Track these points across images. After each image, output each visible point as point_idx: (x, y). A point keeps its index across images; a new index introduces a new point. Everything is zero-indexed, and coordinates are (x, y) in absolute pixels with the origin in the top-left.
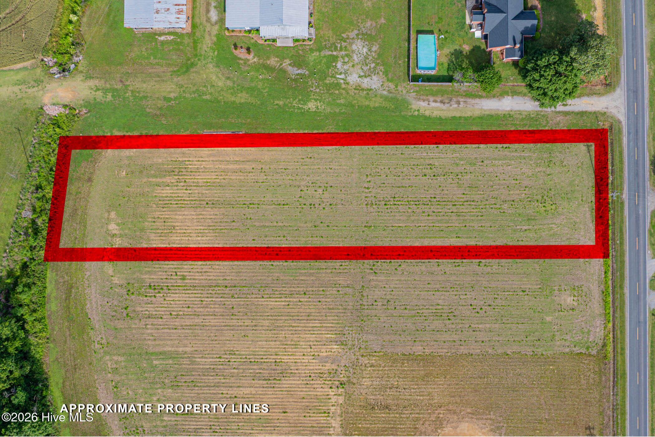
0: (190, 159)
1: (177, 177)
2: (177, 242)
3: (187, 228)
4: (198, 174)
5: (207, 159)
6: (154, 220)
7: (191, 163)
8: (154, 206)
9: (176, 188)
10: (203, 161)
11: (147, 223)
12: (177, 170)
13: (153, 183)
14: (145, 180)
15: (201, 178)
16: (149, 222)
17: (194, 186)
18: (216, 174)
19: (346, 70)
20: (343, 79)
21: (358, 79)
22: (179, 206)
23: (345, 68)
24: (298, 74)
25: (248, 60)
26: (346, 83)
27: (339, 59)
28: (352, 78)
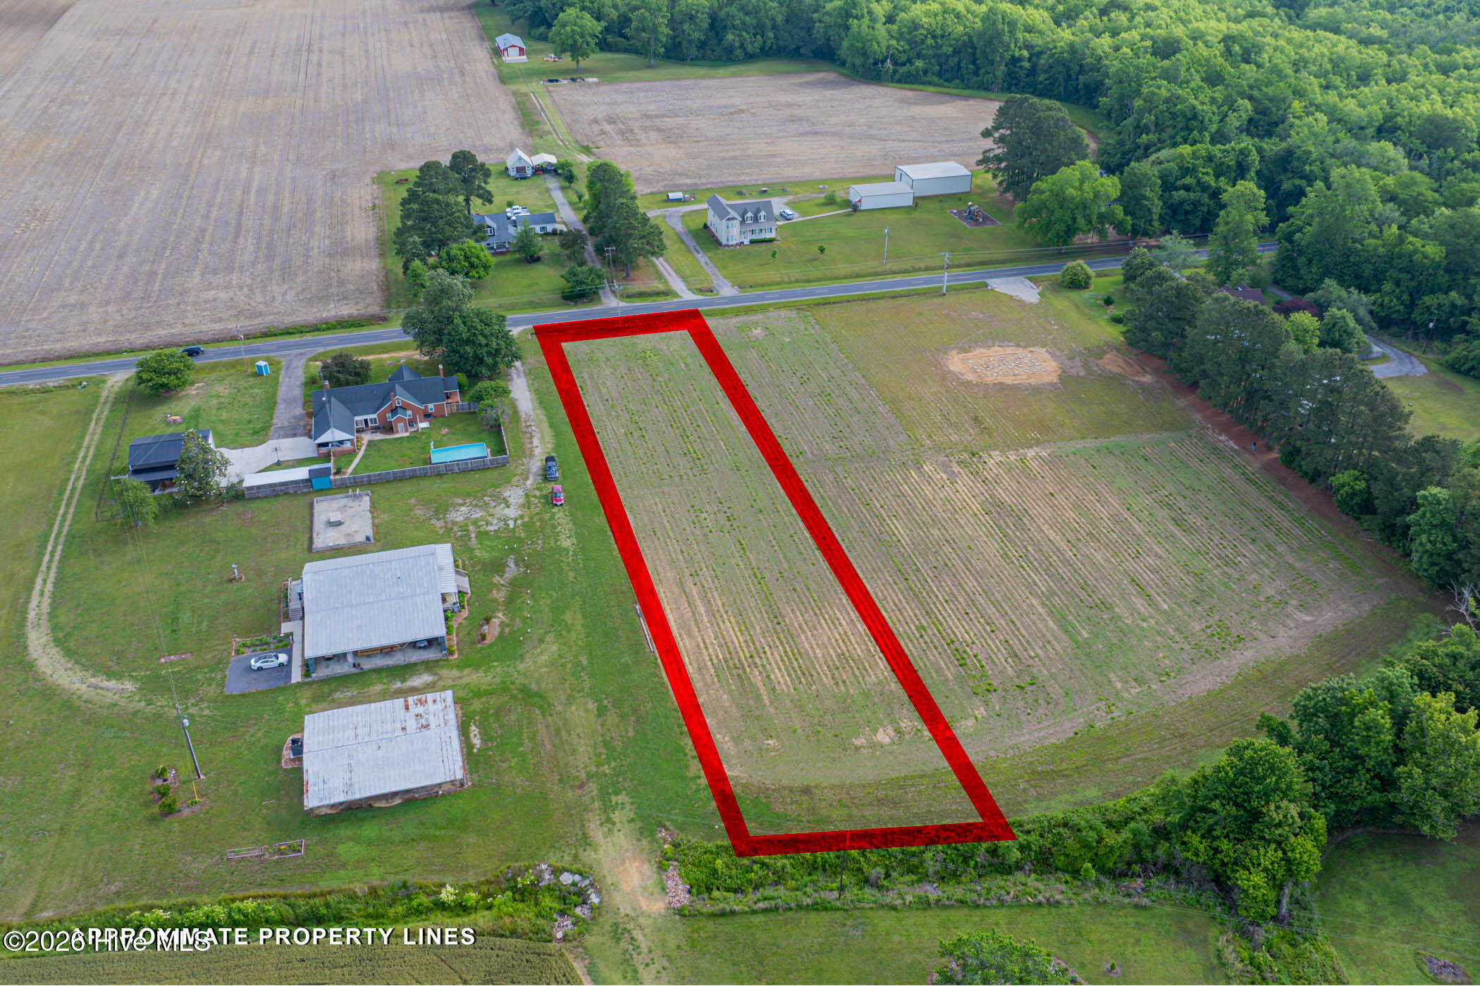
0: (707, 658)
1: (748, 670)
2: (864, 647)
3: (833, 641)
4: (730, 644)
5: (699, 639)
6: (841, 683)
7: (714, 657)
8: (814, 687)
9: (768, 666)
11: (851, 691)
12: (734, 672)
13: (772, 697)
14: (771, 710)
15: (736, 638)
16: (848, 690)
17: (754, 644)
18: (721, 623)
19: (498, 519)
20: (515, 522)
21: (512, 507)
22: (798, 657)
23: (495, 521)
24: (517, 565)
25: (502, 622)
26: (522, 517)
27: (482, 529)
28: (512, 512)
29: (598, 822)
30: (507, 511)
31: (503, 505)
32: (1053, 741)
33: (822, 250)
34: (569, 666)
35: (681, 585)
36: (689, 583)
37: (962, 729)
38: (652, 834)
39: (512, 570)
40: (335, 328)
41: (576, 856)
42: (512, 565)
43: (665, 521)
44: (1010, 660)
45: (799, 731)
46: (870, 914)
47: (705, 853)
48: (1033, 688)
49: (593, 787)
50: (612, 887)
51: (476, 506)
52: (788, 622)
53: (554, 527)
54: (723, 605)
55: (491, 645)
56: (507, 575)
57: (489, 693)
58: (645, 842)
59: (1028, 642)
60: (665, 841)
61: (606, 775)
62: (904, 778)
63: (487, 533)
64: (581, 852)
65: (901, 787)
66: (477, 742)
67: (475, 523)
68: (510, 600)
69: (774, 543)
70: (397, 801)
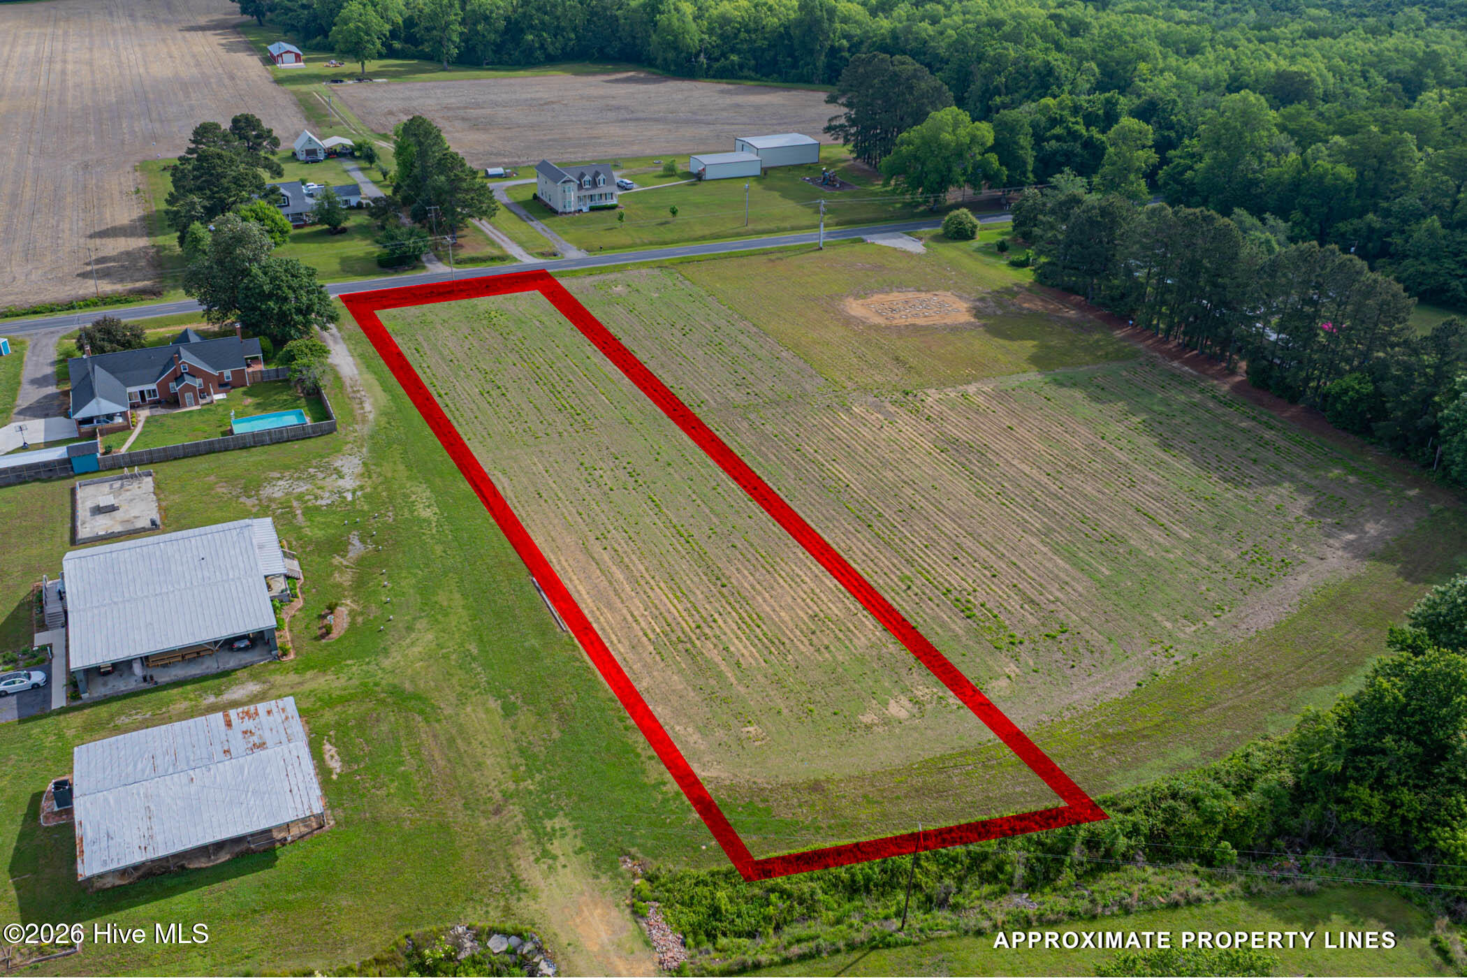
0: (641, 634)
1: (698, 643)
2: (840, 605)
3: (799, 600)
4: (666, 614)
5: (625, 611)
6: (823, 650)
7: (649, 632)
8: (790, 657)
9: (723, 637)
10: (632, 615)
11: (840, 658)
12: (680, 646)
13: (739, 674)
14: (742, 690)
15: (675, 608)
16: (834, 657)
17: (698, 612)
18: (648, 590)
19: (332, 492)
20: (354, 493)
21: (347, 478)
22: (760, 623)
23: (327, 495)
24: (362, 541)
25: (351, 612)
26: (361, 488)
27: (310, 504)
28: (348, 483)
29: (532, 858)
30: (341, 482)
31: (335, 476)
32: (1115, 695)
33: (674, 212)
34: (454, 657)
35: (586, 550)
36: (597, 548)
37: (996, 692)
38: (613, 866)
39: (357, 548)
40: (95, 305)
41: (507, 910)
42: (356, 541)
43: (550, 482)
44: (1026, 606)
45: (785, 712)
46: (952, 945)
47: (697, 884)
48: (1066, 635)
49: (515, 811)
50: (570, 948)
51: (299, 478)
52: (735, 583)
53: (406, 496)
54: (647, 570)
55: (340, 640)
56: (350, 555)
57: (345, 700)
58: (604, 879)
59: (1041, 585)
60: (635, 876)
61: (530, 793)
62: (942, 758)
63: (317, 509)
64: (513, 902)
65: (941, 771)
66: (335, 765)
67: (300, 498)
68: (359, 584)
69: (694, 497)
70: (224, 857)
